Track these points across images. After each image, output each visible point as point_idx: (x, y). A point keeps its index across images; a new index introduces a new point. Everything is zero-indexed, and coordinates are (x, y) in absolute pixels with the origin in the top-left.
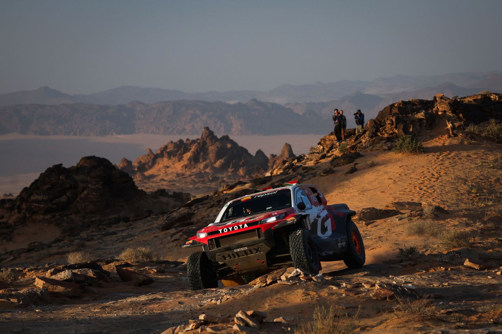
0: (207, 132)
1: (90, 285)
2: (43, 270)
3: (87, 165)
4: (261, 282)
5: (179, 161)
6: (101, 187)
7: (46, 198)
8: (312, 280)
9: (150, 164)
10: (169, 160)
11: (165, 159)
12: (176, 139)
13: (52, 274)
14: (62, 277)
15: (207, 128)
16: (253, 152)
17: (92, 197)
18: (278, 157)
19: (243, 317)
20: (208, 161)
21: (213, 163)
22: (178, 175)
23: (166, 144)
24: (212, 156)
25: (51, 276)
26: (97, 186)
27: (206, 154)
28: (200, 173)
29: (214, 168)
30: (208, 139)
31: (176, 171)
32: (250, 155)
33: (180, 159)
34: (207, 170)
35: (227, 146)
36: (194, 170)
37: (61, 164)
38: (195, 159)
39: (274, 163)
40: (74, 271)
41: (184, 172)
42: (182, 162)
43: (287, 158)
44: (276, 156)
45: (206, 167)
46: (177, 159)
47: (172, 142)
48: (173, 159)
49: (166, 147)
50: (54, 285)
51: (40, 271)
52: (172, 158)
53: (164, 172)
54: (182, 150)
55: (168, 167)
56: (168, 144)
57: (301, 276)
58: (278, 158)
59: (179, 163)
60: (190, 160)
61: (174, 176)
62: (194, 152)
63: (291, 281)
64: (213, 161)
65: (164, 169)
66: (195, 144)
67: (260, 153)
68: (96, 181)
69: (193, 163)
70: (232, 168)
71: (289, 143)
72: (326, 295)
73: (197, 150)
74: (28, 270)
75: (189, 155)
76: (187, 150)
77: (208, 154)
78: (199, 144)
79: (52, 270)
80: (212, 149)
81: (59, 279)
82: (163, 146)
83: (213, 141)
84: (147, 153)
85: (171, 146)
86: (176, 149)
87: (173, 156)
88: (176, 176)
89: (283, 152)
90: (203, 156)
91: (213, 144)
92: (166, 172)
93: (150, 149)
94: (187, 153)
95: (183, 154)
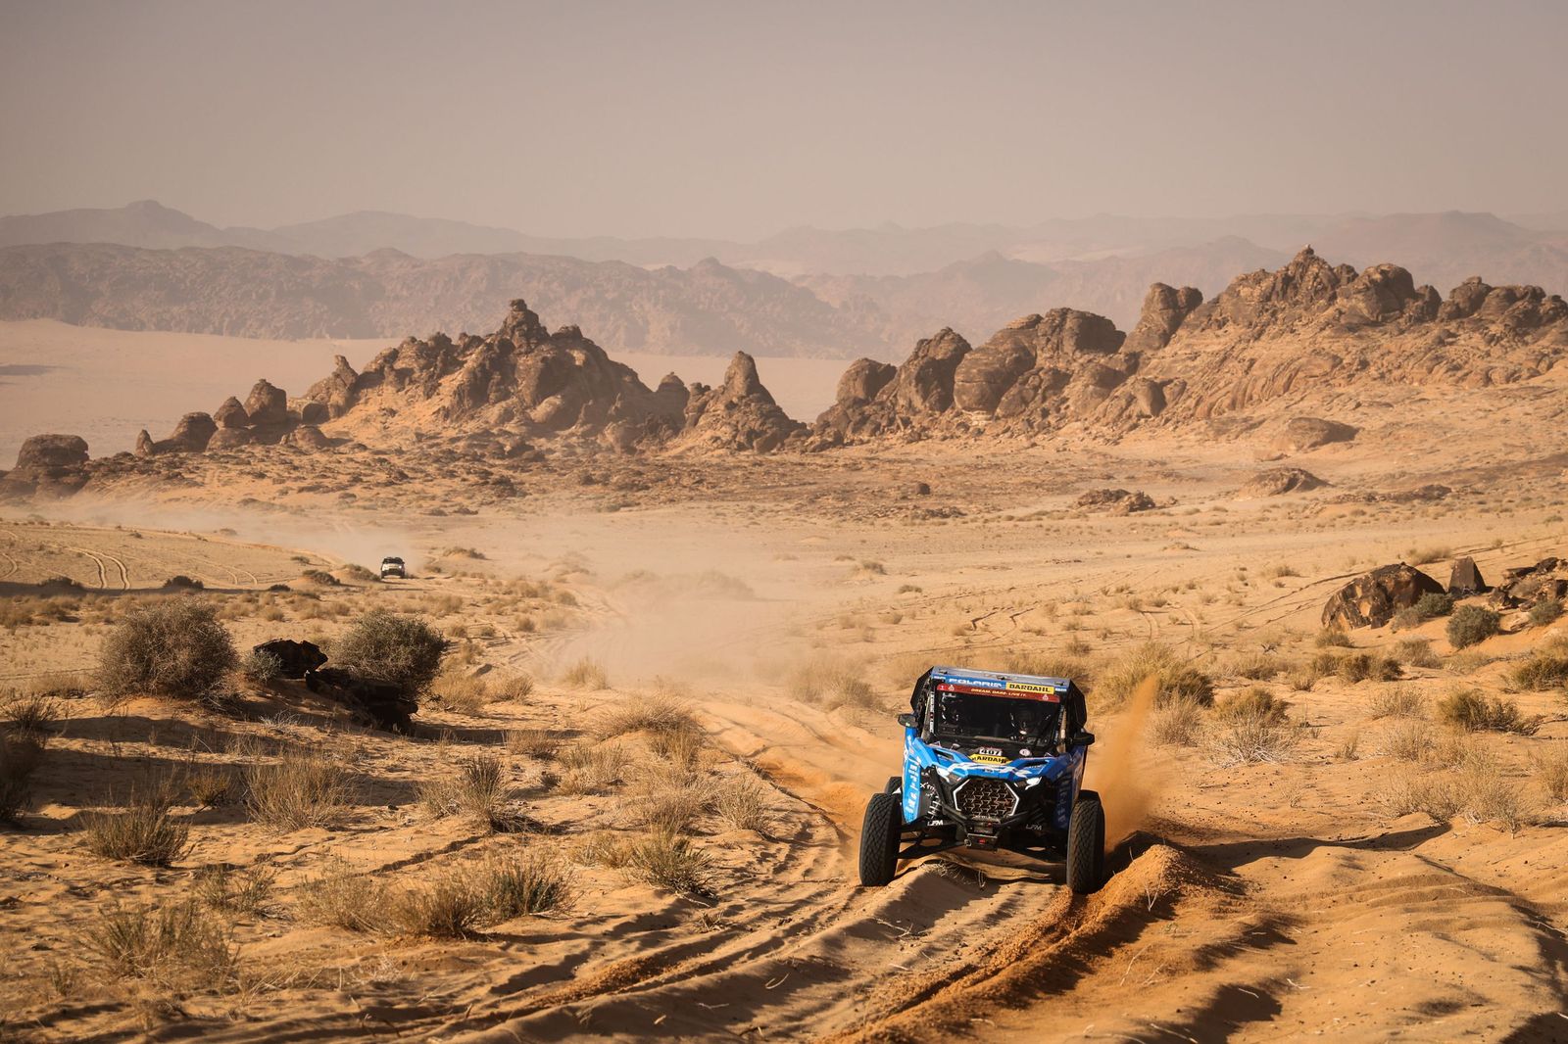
0: (520, 316)
5: (429, 397)
9: (341, 403)
10: (398, 391)
11: (388, 390)
12: (426, 332)
15: (520, 305)
16: (652, 383)
18: (716, 391)
20: (515, 399)
21: (527, 407)
22: (419, 436)
23: (395, 345)
24: (525, 386)
27: (509, 378)
28: (486, 433)
29: (528, 422)
30: (517, 333)
31: (416, 425)
32: (642, 387)
33: (431, 391)
34: (509, 427)
35: (573, 358)
36: (471, 427)
38: (476, 392)
39: (701, 410)
41: (438, 428)
42: (435, 399)
43: (743, 397)
44: (708, 388)
45: (507, 416)
46: (420, 391)
47: (413, 340)
48: (411, 389)
49: (394, 355)
52: (407, 388)
53: (380, 426)
54: (439, 363)
55: (393, 413)
56: (402, 346)
58: (715, 397)
59: (428, 402)
60: (459, 393)
61: (407, 439)
62: (472, 372)
64: (528, 399)
65: (380, 419)
66: (477, 347)
67: (672, 383)
69: (467, 403)
70: (582, 425)
71: (748, 352)
73: (482, 365)
75: (457, 378)
76: (451, 364)
77: (515, 382)
78: (490, 346)
80: (527, 364)
82: (385, 352)
83: (533, 341)
84: (334, 368)
85: (409, 351)
86: (422, 362)
87: (411, 382)
88: (415, 439)
89: (730, 378)
90: (498, 384)
91: (532, 351)
92: (385, 428)
93: (343, 358)
94: (453, 372)
95: (440, 376)
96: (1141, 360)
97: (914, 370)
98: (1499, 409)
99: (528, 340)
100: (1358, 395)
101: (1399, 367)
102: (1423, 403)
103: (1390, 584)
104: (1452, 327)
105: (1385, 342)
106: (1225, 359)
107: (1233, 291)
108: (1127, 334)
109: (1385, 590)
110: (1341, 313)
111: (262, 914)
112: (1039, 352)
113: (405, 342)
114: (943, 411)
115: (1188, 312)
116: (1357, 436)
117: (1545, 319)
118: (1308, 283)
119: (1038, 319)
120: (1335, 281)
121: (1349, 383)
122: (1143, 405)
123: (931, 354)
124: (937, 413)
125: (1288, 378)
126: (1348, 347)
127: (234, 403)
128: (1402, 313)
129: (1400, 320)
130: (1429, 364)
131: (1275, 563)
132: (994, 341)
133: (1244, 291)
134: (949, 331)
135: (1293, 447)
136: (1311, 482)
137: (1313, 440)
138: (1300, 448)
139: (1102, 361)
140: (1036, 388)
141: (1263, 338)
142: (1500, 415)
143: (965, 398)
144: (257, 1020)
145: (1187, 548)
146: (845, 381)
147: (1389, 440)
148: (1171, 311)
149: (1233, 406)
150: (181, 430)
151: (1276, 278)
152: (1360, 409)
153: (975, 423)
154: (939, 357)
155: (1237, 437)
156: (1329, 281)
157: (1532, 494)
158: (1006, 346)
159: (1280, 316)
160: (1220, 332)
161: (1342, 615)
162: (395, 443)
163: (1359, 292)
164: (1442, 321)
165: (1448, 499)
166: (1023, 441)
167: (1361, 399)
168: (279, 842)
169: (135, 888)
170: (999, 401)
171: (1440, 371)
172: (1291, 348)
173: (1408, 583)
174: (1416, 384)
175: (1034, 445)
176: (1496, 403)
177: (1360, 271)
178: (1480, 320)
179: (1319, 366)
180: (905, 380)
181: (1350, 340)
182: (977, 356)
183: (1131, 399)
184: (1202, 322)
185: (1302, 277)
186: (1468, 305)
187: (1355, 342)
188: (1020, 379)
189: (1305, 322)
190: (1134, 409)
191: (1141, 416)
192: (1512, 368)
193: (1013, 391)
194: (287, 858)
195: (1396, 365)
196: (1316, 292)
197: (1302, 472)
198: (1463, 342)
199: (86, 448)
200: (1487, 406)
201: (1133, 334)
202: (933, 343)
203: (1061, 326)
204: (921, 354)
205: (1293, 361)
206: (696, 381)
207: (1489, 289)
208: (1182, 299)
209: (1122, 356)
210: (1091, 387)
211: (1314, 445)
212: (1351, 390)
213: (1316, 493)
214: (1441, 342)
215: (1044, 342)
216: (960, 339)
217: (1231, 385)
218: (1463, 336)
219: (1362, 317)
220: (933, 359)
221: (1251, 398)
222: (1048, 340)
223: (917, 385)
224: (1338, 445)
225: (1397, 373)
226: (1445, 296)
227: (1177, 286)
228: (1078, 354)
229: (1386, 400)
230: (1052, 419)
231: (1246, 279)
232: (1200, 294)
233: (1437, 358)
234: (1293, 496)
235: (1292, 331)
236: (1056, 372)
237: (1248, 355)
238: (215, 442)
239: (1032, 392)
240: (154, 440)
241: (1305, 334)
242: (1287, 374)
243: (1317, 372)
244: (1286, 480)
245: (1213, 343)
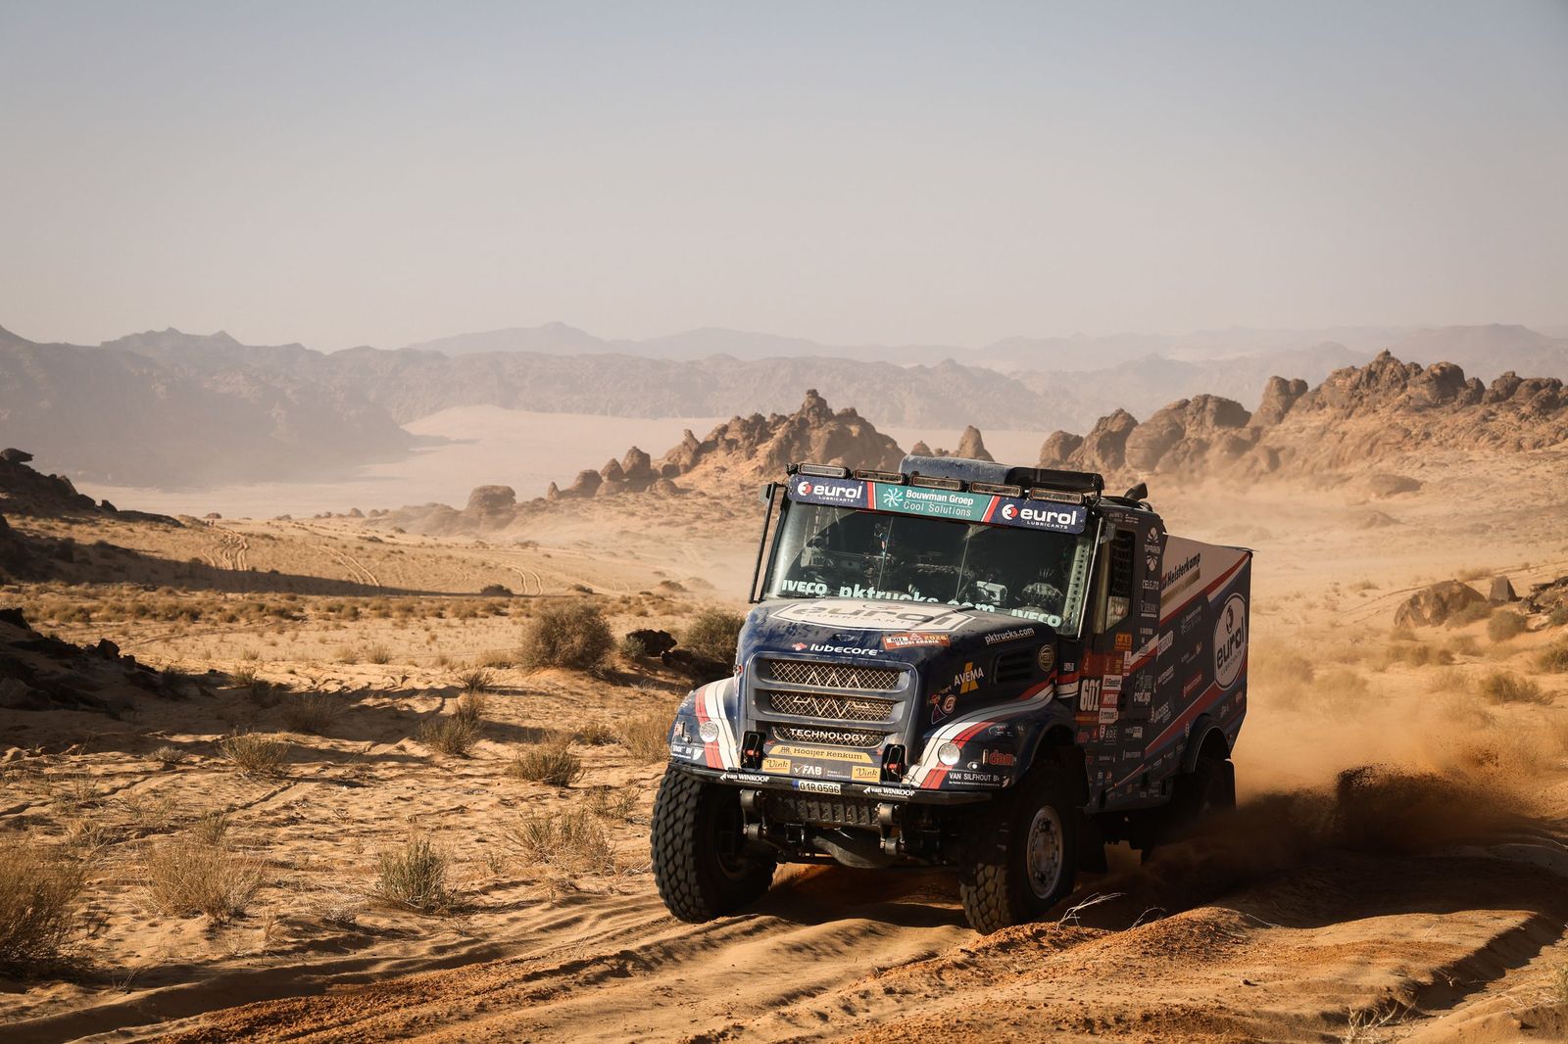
0: (814, 401)
5: (749, 459)
9: (688, 462)
10: (728, 454)
11: (721, 454)
12: (748, 413)
15: (813, 393)
16: (907, 446)
18: (952, 456)
20: (810, 460)
22: (743, 487)
23: (727, 422)
24: (817, 450)
27: (805, 445)
30: (811, 413)
31: (740, 479)
32: (899, 451)
33: (751, 454)
35: (850, 431)
38: (782, 455)
41: (755, 481)
42: (754, 460)
44: (947, 452)
46: (743, 454)
47: (739, 418)
48: (737, 453)
49: (725, 429)
52: (734, 452)
53: (715, 479)
54: (757, 434)
55: (724, 470)
56: (730, 423)
59: (748, 462)
60: (770, 456)
61: (734, 489)
62: (780, 442)
65: (715, 474)
66: (783, 423)
67: (921, 449)
69: (776, 463)
71: (975, 427)
73: (786, 436)
75: (769, 445)
76: (765, 436)
77: (809, 449)
78: (792, 423)
80: (819, 436)
82: (720, 427)
83: (822, 419)
84: (684, 438)
85: (736, 426)
86: (745, 434)
87: (737, 448)
88: (739, 488)
89: (963, 445)
90: (798, 450)
91: (822, 426)
92: (719, 481)
93: (690, 431)
94: (766, 441)
95: (757, 444)
96: (1262, 433)
97: (1096, 439)
98: (1528, 468)
99: (819, 418)
100: (1423, 458)
101: (1454, 437)
102: (1471, 464)
103: (1445, 595)
104: (1493, 408)
105: (1444, 419)
106: (1323, 434)
107: (1330, 382)
108: (1253, 413)
109: (1441, 600)
110: (1410, 398)
111: (630, 821)
112: (1188, 427)
113: (732, 420)
114: (1117, 469)
115: (1297, 398)
116: (1422, 487)
117: (1562, 402)
118: (1386, 377)
119: (1187, 402)
120: (1406, 374)
121: (1416, 449)
122: (1263, 464)
123: (1109, 427)
124: (1113, 472)
125: (1372, 445)
126: (1415, 423)
127: (614, 463)
128: (1456, 398)
129: (1455, 403)
130: (1476, 435)
131: (1358, 580)
132: (1155, 418)
133: (1339, 382)
134: (1122, 410)
135: (1374, 495)
136: (1388, 520)
137: (1389, 489)
138: (1379, 495)
139: (1234, 433)
140: (1185, 453)
141: (1353, 416)
142: (1529, 473)
143: (1133, 460)
144: (626, 894)
145: (1295, 568)
146: (1047, 447)
147: (1446, 490)
148: (1284, 398)
149: (1330, 465)
150: (579, 482)
151: (1362, 373)
152: (1424, 468)
153: (1141, 478)
154: (1114, 430)
155: (1333, 487)
156: (1402, 375)
157: (1552, 530)
158: (1163, 422)
159: (1365, 400)
160: (1321, 412)
161: (1410, 617)
162: (725, 491)
163: (1424, 383)
164: (1486, 403)
165: (1489, 533)
166: (1175, 489)
167: (1425, 460)
168: (643, 771)
169: (544, 801)
170: (1157, 461)
171: (1484, 440)
172: (1373, 423)
173: (1459, 594)
174: (1466, 450)
175: (1183, 493)
176: (1526, 464)
177: (1424, 367)
178: (1514, 403)
179: (1394, 437)
180: (1089, 447)
181: (1417, 417)
182: (1142, 429)
183: (1255, 460)
184: (1307, 405)
185: (1382, 372)
186: (1505, 391)
187: (1421, 419)
188: (1173, 446)
189: (1383, 404)
190: (1257, 468)
191: (1262, 473)
192: (1537, 438)
193: (1168, 455)
194: (648, 783)
195: (1451, 436)
196: (1392, 383)
197: (1380, 513)
198: (1501, 419)
199: (513, 494)
200: (1519, 465)
201: (1256, 414)
202: (1110, 420)
203: (1203, 408)
204: (1101, 427)
205: (1374, 433)
206: (939, 447)
207: (1521, 380)
208: (1293, 388)
209: (1248, 429)
210: (1225, 453)
211: (1389, 494)
212: (1417, 454)
213: (1391, 528)
214: (1485, 419)
215: (1190, 418)
216: (1129, 417)
217: (1330, 450)
218: (1501, 414)
219: (1426, 400)
220: (1110, 432)
221: (1343, 459)
222: (1194, 417)
223: (1098, 450)
224: (1407, 494)
225: (1451, 442)
226: (1488, 386)
227: (1289, 378)
228: (1216, 428)
229: (1444, 461)
230: (1196, 475)
231: (1338, 374)
232: (1306, 384)
233: (1482, 430)
234: (1374, 531)
235: (1374, 411)
236: (1199, 442)
237: (1341, 429)
238: (601, 490)
239: (1182, 456)
240: (560, 489)
241: (1384, 413)
242: (1370, 442)
243: (1392, 441)
244: (1368, 519)
245: (1315, 420)
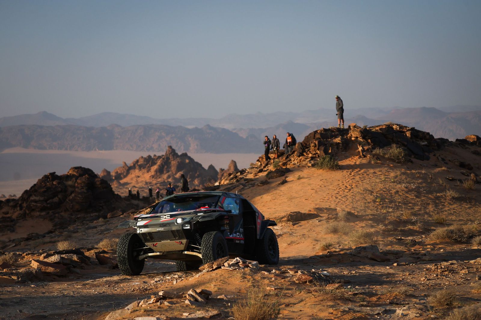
0: (170, 150)
1: (74, 267)
2: (37, 254)
3: (75, 173)
4: (208, 267)
5: (148, 172)
6: (85, 191)
7: (42, 199)
8: (249, 266)
9: (125, 174)
10: (140, 171)
11: (137, 171)
12: (145, 155)
13: (45, 257)
14: (53, 260)
15: (170, 147)
16: (206, 166)
17: (78, 198)
18: (226, 170)
19: (194, 294)
20: (170, 173)
21: (174, 174)
22: (146, 183)
23: (138, 158)
24: (173, 169)
25: (44, 259)
26: (82, 190)
27: (169, 167)
28: (164, 182)
29: (175, 179)
30: (171, 155)
31: (145, 180)
32: (203, 168)
35: (186, 161)
36: (159, 180)
37: (55, 173)
38: (160, 171)
39: (222, 175)
40: (62, 256)
41: (151, 181)
42: (150, 173)
43: (233, 172)
44: (224, 170)
45: (169, 177)
46: (146, 171)
47: (142, 157)
48: (143, 170)
49: (138, 161)
50: (46, 266)
51: (35, 255)
52: (142, 170)
53: (135, 180)
54: (150, 163)
55: (139, 177)
56: (139, 159)
57: (240, 264)
58: (226, 172)
59: (148, 174)
60: (156, 171)
61: (143, 184)
62: (159, 166)
63: (232, 267)
64: (174, 173)
65: (135, 178)
66: (160, 159)
67: (211, 167)
68: (82, 187)
69: (158, 174)
71: (234, 160)
72: (260, 278)
73: (162, 164)
74: (26, 254)
75: (155, 167)
76: (154, 164)
77: (171, 167)
78: (164, 159)
79: (45, 254)
80: (174, 163)
81: (50, 262)
82: (135, 160)
83: (175, 157)
84: (123, 165)
85: (142, 160)
86: (145, 163)
87: (143, 168)
88: (145, 184)
89: (229, 167)
90: (166, 169)
91: (175, 159)
92: (137, 181)
95: (151, 167)
113: (140, 158)
